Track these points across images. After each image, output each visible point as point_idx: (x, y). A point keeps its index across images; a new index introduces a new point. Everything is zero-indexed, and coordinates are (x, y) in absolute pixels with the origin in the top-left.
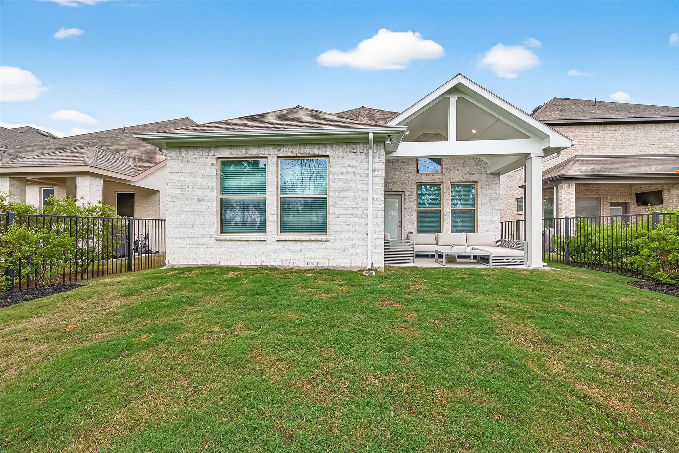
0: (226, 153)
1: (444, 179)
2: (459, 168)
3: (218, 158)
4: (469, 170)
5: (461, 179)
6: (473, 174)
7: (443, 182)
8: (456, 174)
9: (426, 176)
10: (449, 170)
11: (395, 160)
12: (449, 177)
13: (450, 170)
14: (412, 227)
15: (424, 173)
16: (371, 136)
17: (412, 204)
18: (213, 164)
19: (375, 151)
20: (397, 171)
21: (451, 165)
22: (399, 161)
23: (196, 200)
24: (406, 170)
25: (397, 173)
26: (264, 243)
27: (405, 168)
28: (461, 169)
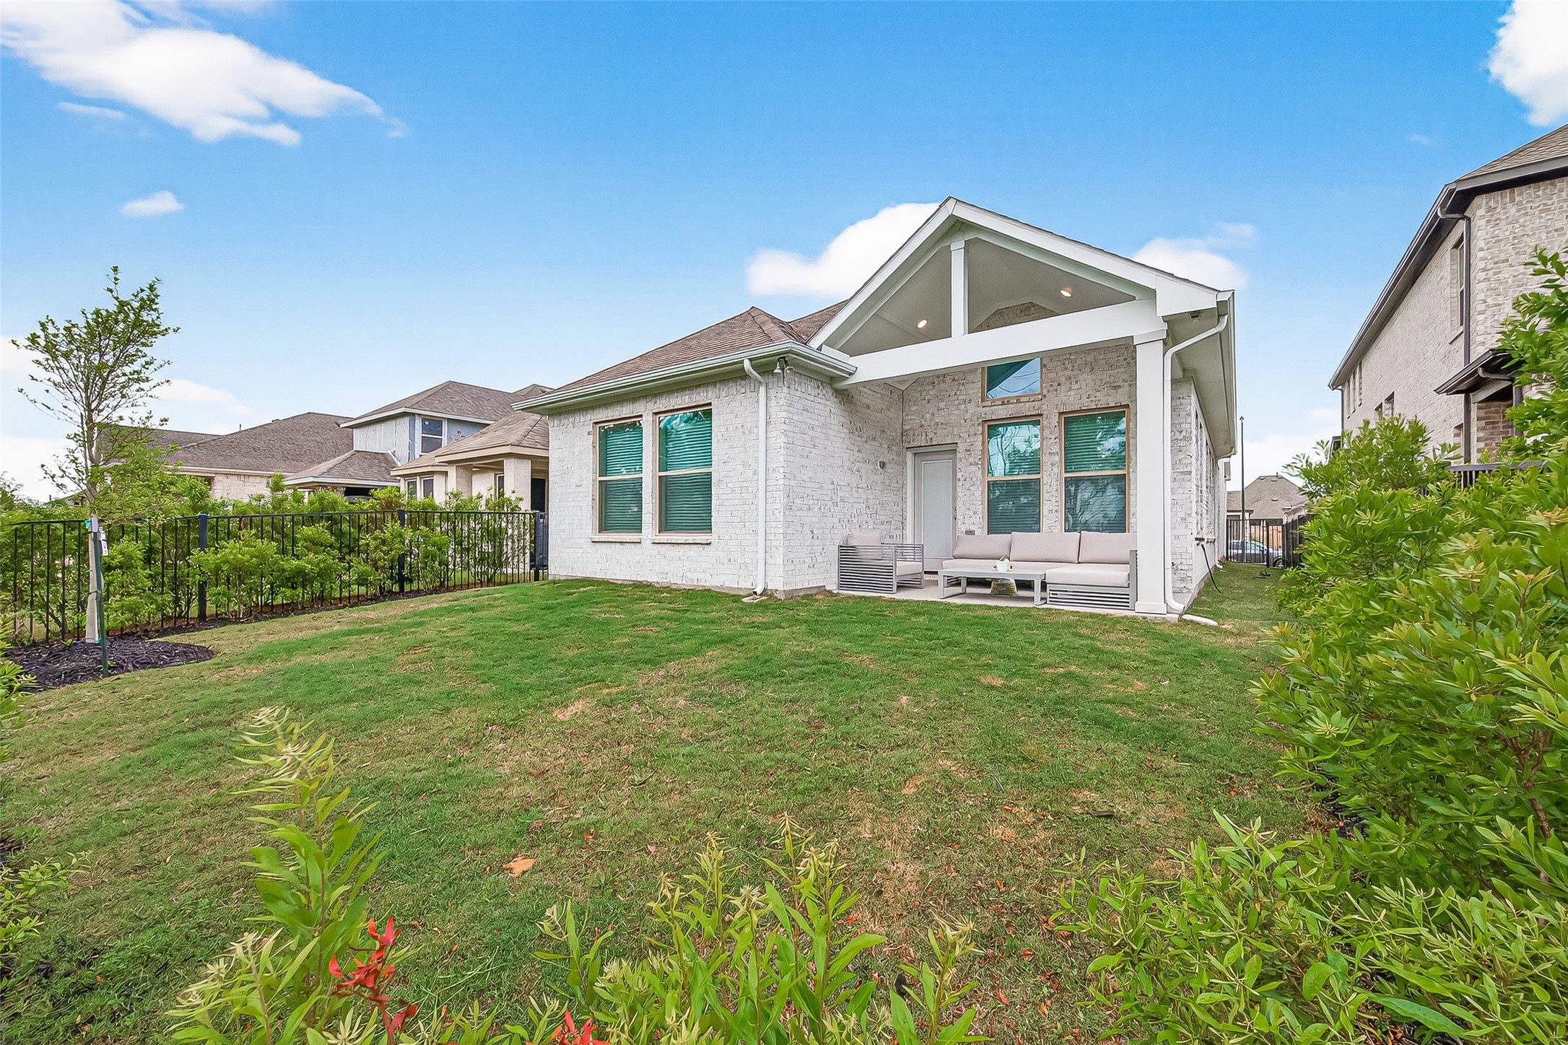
0: (602, 415)
1: (1044, 407)
2: (1081, 378)
3: (596, 423)
4: (1105, 378)
5: (1086, 403)
6: (1116, 388)
7: (1041, 415)
8: (1072, 393)
9: (1003, 404)
10: (1055, 384)
11: (938, 377)
12: (1056, 401)
13: (1059, 385)
14: (973, 520)
15: (998, 400)
16: (747, 364)
17: (974, 468)
18: (589, 433)
19: (770, 386)
20: (942, 400)
21: (1062, 373)
22: (948, 378)
23: (574, 486)
24: (960, 397)
25: (942, 405)
26: (638, 545)
27: (958, 393)
28: (1087, 378)
